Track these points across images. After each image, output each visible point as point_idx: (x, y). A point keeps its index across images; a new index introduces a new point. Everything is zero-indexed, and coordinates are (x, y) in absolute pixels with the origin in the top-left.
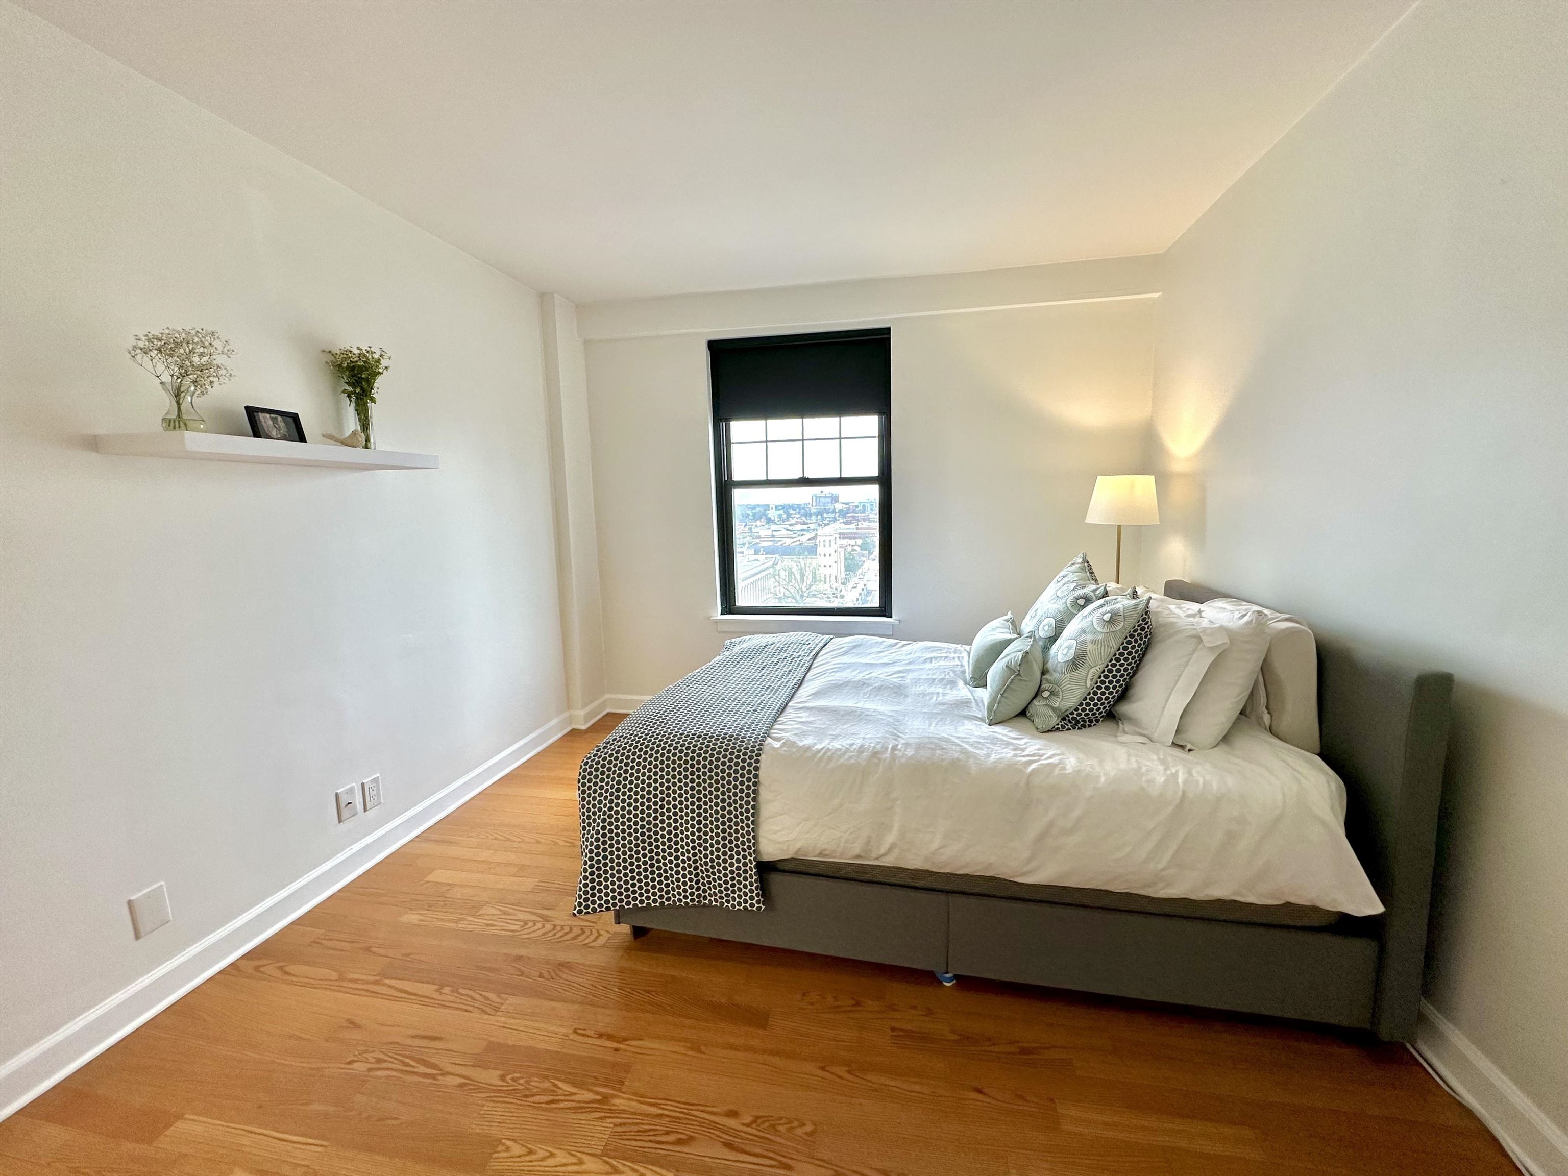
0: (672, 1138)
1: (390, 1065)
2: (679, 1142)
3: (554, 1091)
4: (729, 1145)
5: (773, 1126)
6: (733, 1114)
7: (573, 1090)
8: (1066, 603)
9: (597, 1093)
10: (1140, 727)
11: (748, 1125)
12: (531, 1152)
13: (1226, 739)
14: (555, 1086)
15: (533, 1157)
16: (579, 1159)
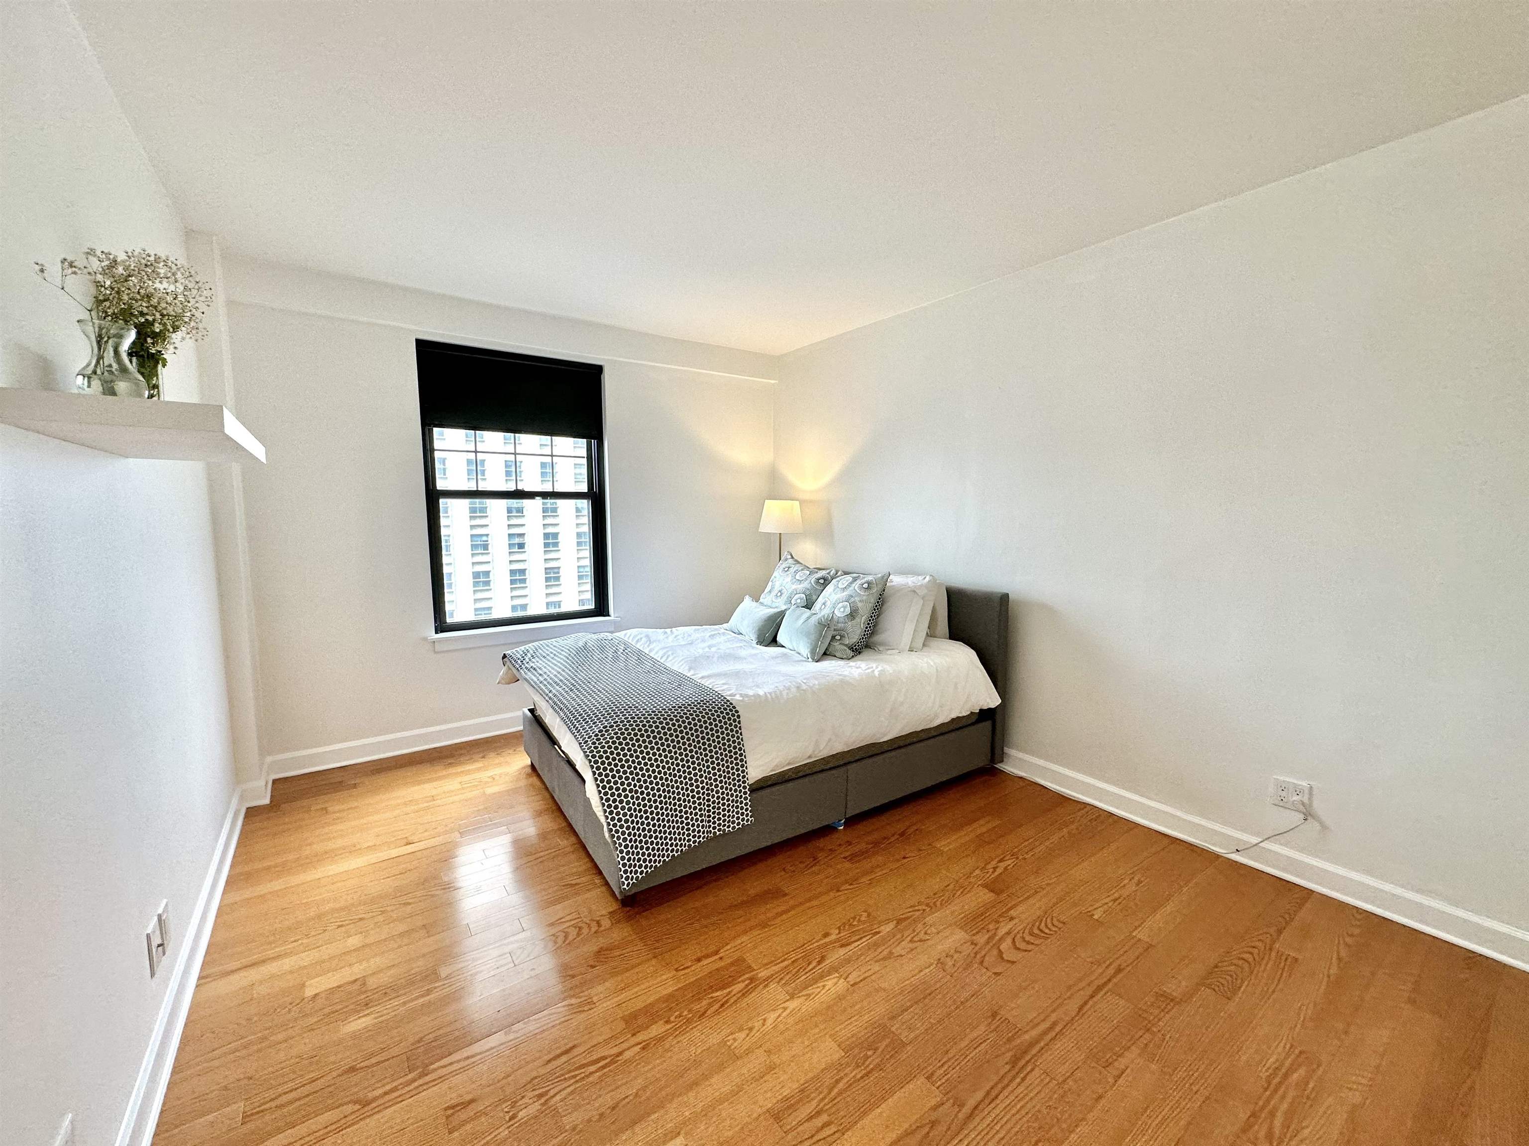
0: (814, 964)
1: (556, 1090)
2: (819, 963)
3: (715, 1001)
4: (842, 946)
5: (850, 925)
6: (826, 935)
7: (728, 990)
8: (811, 583)
9: (743, 981)
10: (888, 646)
11: (839, 933)
12: (751, 1029)
13: (924, 645)
14: (712, 998)
15: (754, 1031)
16: (783, 1008)
